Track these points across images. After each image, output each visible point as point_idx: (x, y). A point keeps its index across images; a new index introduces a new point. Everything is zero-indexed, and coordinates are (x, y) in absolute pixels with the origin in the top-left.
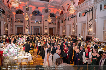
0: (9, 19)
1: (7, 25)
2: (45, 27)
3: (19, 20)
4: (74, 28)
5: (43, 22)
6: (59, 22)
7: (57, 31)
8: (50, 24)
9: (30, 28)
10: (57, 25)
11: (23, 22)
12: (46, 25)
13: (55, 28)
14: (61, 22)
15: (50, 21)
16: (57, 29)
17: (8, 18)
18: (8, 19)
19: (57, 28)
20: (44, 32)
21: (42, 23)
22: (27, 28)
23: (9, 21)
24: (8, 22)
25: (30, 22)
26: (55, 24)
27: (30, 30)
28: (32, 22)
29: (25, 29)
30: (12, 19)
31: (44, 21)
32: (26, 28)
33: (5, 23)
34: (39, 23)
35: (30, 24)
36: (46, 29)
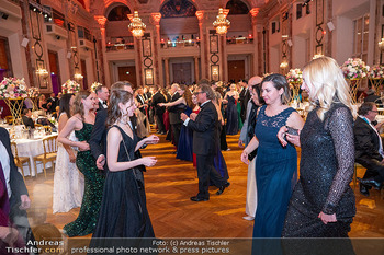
0: (85, 41)
2: (209, 55)
3: (119, 40)
4: (319, 44)
5: (202, 39)
6: (264, 32)
7: (260, 67)
8: (228, 42)
9: (157, 66)
10: (259, 43)
11: (131, 47)
12: (214, 49)
13: (250, 56)
14: (274, 31)
15: (222, 30)
16: (259, 60)
17: (80, 36)
18: (82, 43)
19: (259, 55)
20: (207, 76)
21: (198, 43)
22: (148, 68)
23: (87, 49)
24: (81, 52)
25: (155, 44)
26: (252, 40)
27: (157, 73)
28: (162, 45)
29: (140, 72)
30: (95, 41)
31: (205, 36)
32: (144, 67)
33: (70, 54)
34: (187, 44)
35: (156, 52)
36: (215, 64)
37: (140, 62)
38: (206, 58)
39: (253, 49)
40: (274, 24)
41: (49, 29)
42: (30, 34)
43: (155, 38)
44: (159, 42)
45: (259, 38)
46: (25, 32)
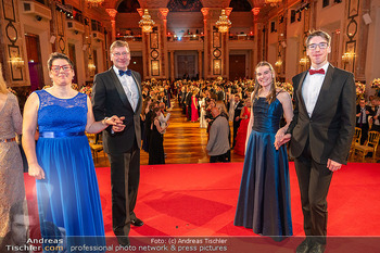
0: (98, 33)
1: (95, 52)
2: (212, 50)
3: (128, 32)
5: (206, 35)
6: (264, 30)
8: (231, 38)
9: (163, 59)
10: (259, 40)
11: (139, 39)
12: (217, 44)
13: (250, 51)
14: (273, 30)
15: (224, 29)
16: (259, 56)
17: (94, 29)
18: (95, 35)
19: (259, 51)
20: (210, 70)
21: (203, 38)
22: (155, 59)
23: (99, 41)
24: (93, 43)
25: (162, 37)
26: (252, 37)
27: (163, 65)
28: (169, 38)
29: (147, 63)
30: (106, 33)
31: (209, 31)
32: (150, 58)
33: (85, 46)
34: (192, 39)
35: (162, 45)
36: (217, 58)
37: (147, 53)
38: (209, 52)
39: (253, 45)
40: (273, 24)
41: (70, 25)
42: (56, 32)
43: (162, 32)
44: (165, 35)
45: (259, 36)
46: (52, 30)
